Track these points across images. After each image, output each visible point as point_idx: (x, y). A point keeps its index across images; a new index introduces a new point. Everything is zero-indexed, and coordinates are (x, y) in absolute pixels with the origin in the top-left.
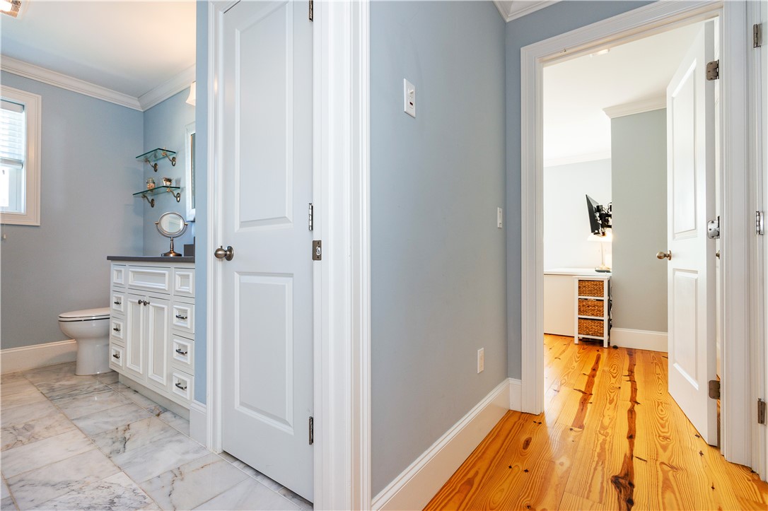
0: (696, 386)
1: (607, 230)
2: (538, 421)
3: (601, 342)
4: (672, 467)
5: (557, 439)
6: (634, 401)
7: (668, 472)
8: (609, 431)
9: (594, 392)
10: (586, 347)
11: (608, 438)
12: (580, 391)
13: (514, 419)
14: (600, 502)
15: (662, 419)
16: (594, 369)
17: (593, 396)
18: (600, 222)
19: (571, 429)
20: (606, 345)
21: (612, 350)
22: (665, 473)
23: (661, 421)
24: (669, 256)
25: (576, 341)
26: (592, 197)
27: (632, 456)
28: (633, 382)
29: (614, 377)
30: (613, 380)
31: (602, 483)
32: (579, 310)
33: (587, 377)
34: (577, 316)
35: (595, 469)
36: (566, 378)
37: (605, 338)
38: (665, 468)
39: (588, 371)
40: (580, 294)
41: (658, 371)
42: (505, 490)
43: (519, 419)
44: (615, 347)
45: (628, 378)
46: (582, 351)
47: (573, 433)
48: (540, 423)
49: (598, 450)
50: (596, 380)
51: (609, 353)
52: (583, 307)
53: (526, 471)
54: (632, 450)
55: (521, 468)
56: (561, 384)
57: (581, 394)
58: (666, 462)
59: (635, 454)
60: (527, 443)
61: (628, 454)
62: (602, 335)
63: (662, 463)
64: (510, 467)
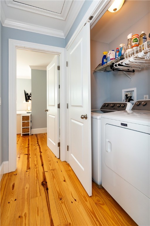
0: (55, 144)
1: (29, 101)
2: (15, 174)
3: (29, 134)
4: (53, 170)
5: (23, 178)
6: (41, 152)
7: (53, 172)
8: (37, 166)
9: (30, 153)
10: (24, 137)
11: (37, 169)
12: (26, 154)
13: (6, 177)
14: (40, 195)
15: (47, 155)
16: (29, 145)
17: (30, 155)
18: (28, 98)
19: (27, 171)
20: (30, 135)
21: (32, 136)
22: (52, 173)
23: (48, 156)
24: (47, 111)
25: (22, 135)
26: (26, 90)
27: (44, 172)
28: (39, 145)
29: (34, 145)
30: (34, 146)
31: (39, 188)
32: (23, 125)
33: (27, 148)
34: (22, 127)
35: (37, 183)
36: (21, 151)
37: (30, 133)
38: (52, 171)
39: (27, 146)
40: (23, 120)
41: (44, 140)
42: (9, 217)
43: (8, 176)
44: (32, 135)
45: (37, 145)
46: (24, 139)
47: (28, 173)
48: (16, 174)
49: (36, 175)
50: (30, 148)
51: (31, 137)
52: (24, 124)
53: (15, 200)
54: (44, 170)
55: (13, 200)
56: (20, 154)
57: (27, 156)
58: (52, 169)
59: (45, 171)
60: (13, 186)
61: (43, 172)
62: (29, 132)
63: (51, 170)
64: (9, 203)
